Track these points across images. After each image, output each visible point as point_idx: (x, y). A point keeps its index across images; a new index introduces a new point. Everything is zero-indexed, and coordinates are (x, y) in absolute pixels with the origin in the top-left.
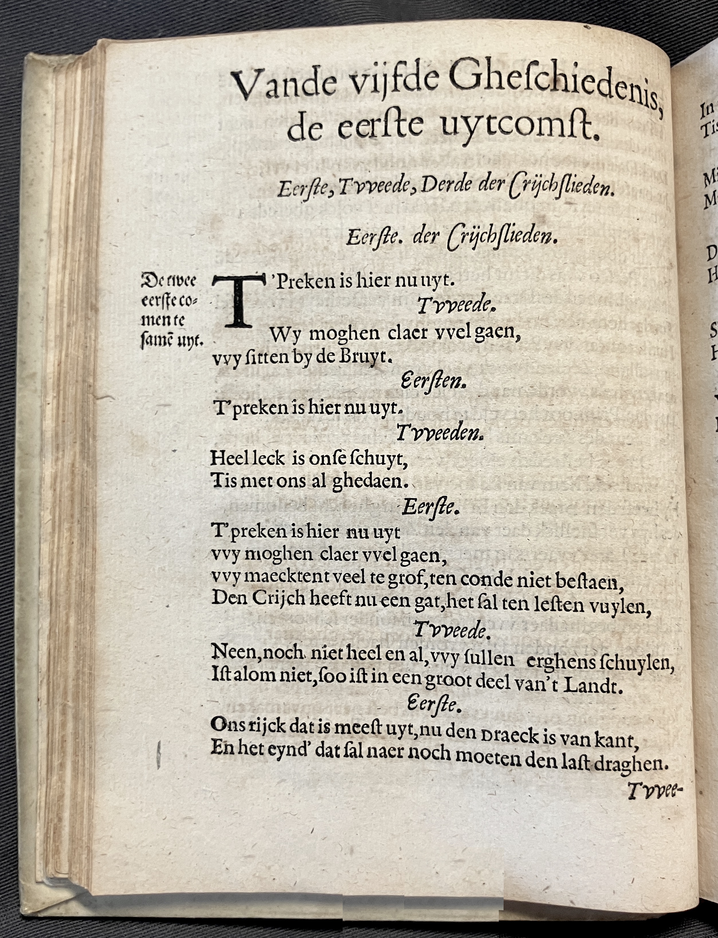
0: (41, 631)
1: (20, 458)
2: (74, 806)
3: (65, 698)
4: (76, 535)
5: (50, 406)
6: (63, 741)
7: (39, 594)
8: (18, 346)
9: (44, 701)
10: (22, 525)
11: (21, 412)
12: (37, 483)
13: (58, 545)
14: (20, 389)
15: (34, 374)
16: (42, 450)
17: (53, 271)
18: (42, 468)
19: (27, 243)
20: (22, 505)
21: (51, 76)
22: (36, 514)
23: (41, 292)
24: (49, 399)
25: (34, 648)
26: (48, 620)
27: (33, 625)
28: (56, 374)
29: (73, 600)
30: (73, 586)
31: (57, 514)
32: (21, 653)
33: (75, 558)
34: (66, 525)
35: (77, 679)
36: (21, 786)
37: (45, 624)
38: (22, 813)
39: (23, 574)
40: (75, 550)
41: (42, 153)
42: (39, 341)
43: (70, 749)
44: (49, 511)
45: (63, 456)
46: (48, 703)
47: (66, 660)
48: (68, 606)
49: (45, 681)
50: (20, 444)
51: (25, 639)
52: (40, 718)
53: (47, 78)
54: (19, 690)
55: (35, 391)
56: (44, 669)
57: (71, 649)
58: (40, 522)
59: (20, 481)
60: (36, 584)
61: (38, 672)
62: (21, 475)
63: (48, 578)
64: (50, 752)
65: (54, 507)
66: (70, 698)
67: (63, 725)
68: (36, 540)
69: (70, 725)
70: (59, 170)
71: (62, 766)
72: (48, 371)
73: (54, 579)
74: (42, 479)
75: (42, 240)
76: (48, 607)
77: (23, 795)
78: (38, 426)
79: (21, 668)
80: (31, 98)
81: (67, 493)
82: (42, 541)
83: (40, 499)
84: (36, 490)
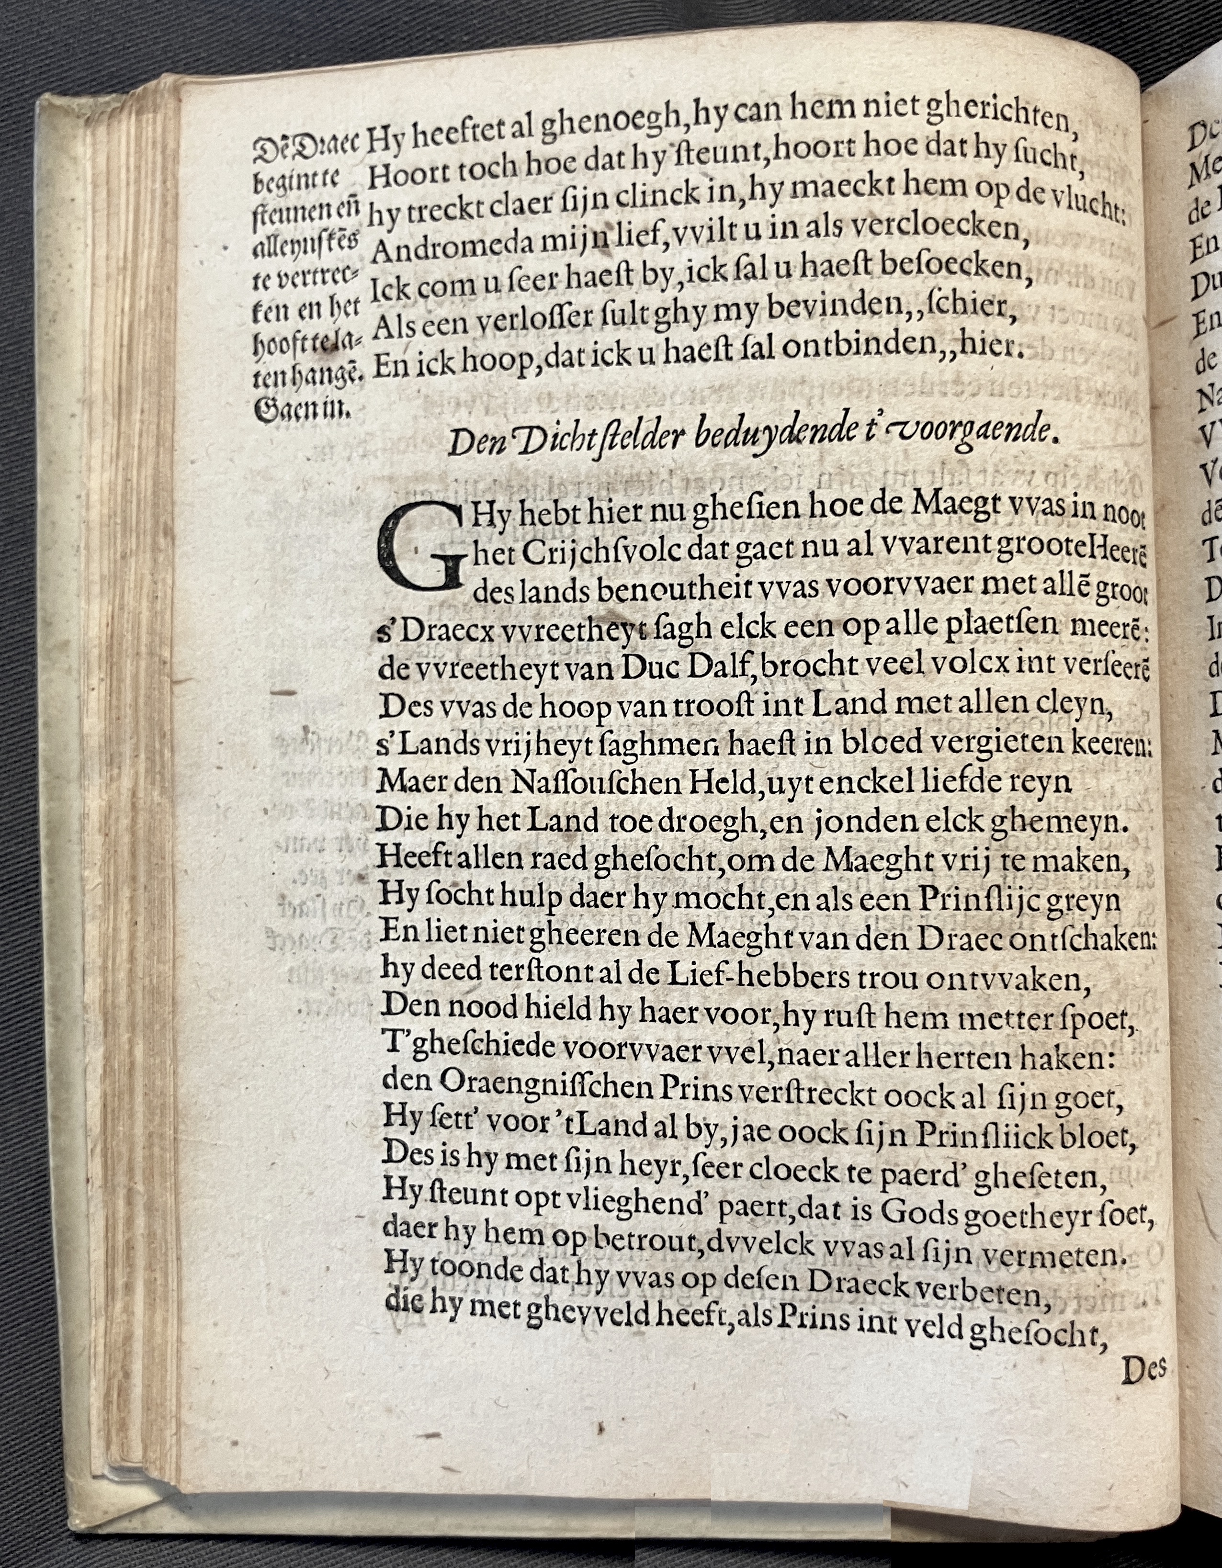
0: (90, 1068)
1: (46, 783)
2: (150, 1352)
3: (131, 1178)
4: (141, 910)
5: (95, 693)
6: (130, 1246)
7: (85, 1008)
8: (39, 595)
9: (98, 1181)
10: (54, 895)
11: (46, 706)
12: (76, 825)
13: (115, 925)
14: (44, 667)
15: (66, 644)
16: (82, 768)
17: (96, 463)
18: (83, 799)
19: (50, 420)
20: (51, 863)
21: (81, 132)
22: (76, 877)
23: (74, 503)
24: (94, 682)
25: (78, 1097)
26: (101, 1050)
27: (76, 1061)
28: (104, 641)
29: (139, 1019)
30: (139, 995)
31: (112, 873)
32: (58, 1104)
33: (142, 948)
34: (126, 893)
35: (150, 1146)
36: (64, 1323)
37: (96, 1055)
38: (67, 1367)
39: (57, 977)
40: (140, 934)
41: (70, 266)
42: (73, 587)
43: (141, 1262)
44: (97, 868)
45: (119, 775)
46: (105, 1186)
47: (131, 1116)
48: (132, 1027)
49: (98, 1149)
50: (46, 761)
51: (63, 1083)
52: (92, 1210)
53: (75, 137)
54: (57, 1167)
55: (69, 671)
56: (96, 1130)
57: (139, 1098)
58: (83, 888)
59: (49, 822)
60: (78, 993)
61: (87, 1136)
62: (49, 812)
63: (99, 980)
64: (109, 1264)
65: (106, 862)
66: (139, 1177)
67: (130, 1221)
68: (78, 919)
69: (140, 1222)
70: (101, 291)
71: (129, 1287)
72: (91, 634)
73: (110, 980)
74: (84, 816)
75: (73, 416)
76: (101, 1029)
77: (68, 1339)
78: (76, 729)
79: (58, 1132)
80: (49, 171)
81: (126, 839)
82: (87, 919)
83: (83, 852)
84: (75, 837)
